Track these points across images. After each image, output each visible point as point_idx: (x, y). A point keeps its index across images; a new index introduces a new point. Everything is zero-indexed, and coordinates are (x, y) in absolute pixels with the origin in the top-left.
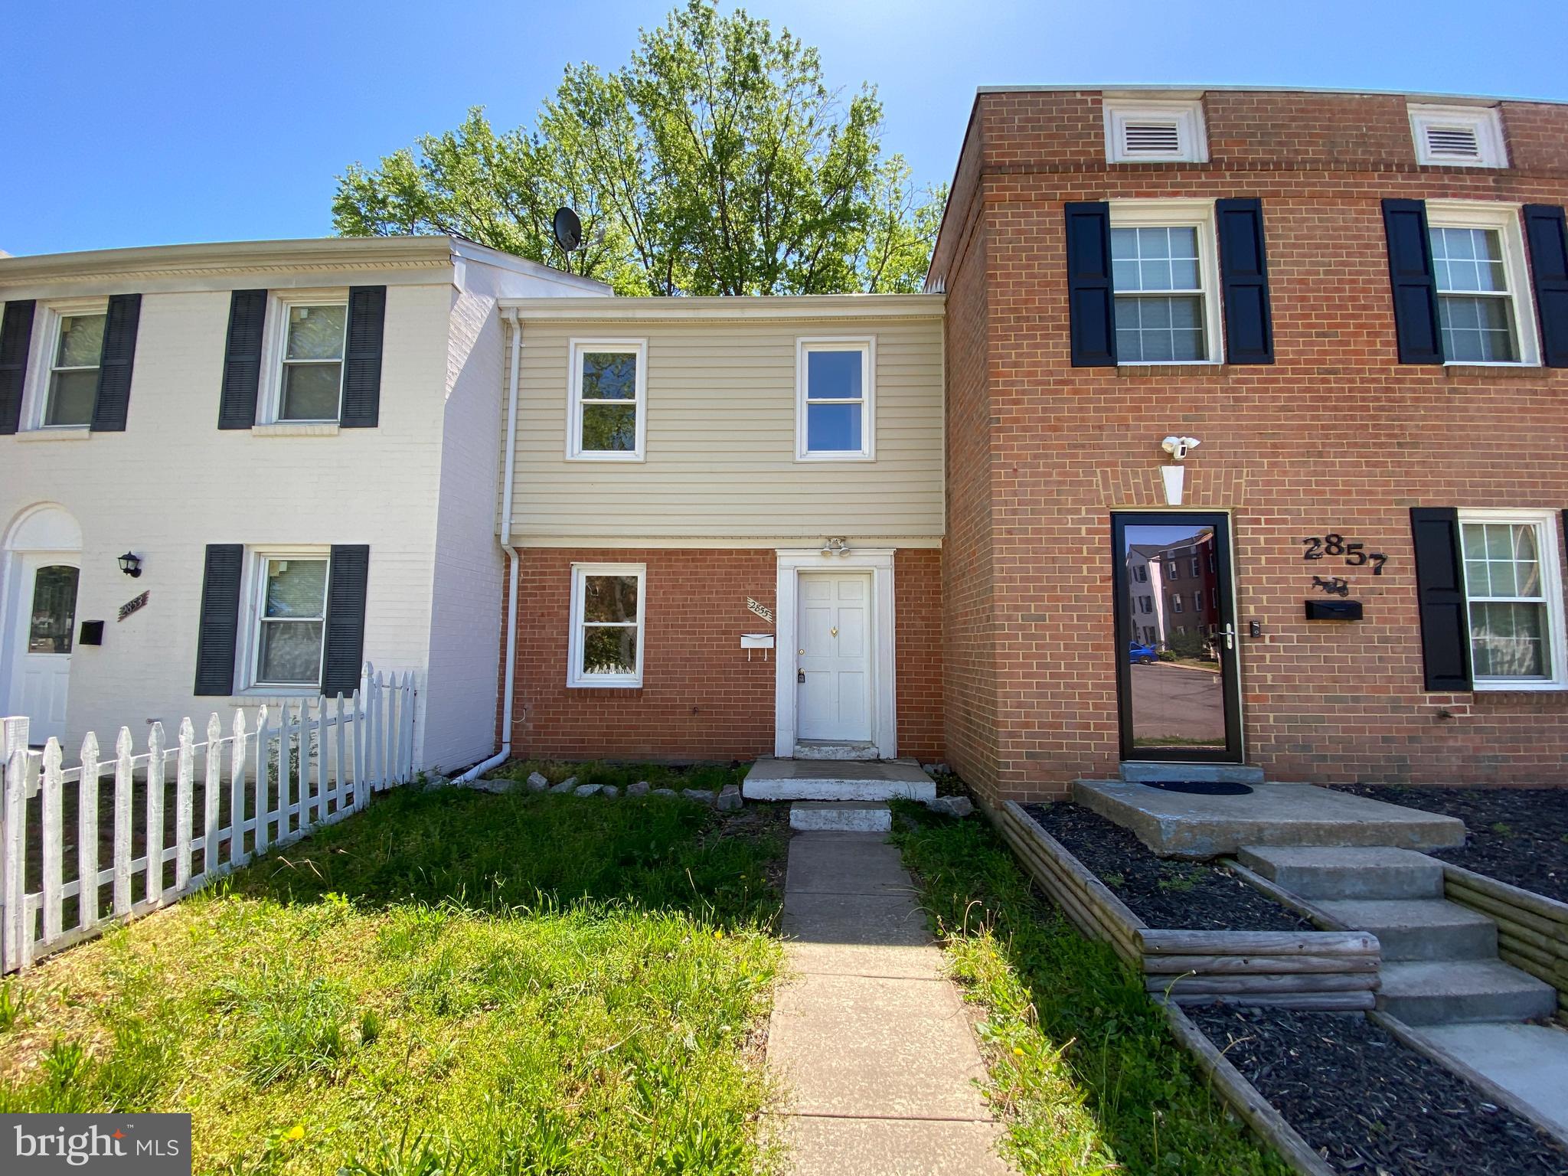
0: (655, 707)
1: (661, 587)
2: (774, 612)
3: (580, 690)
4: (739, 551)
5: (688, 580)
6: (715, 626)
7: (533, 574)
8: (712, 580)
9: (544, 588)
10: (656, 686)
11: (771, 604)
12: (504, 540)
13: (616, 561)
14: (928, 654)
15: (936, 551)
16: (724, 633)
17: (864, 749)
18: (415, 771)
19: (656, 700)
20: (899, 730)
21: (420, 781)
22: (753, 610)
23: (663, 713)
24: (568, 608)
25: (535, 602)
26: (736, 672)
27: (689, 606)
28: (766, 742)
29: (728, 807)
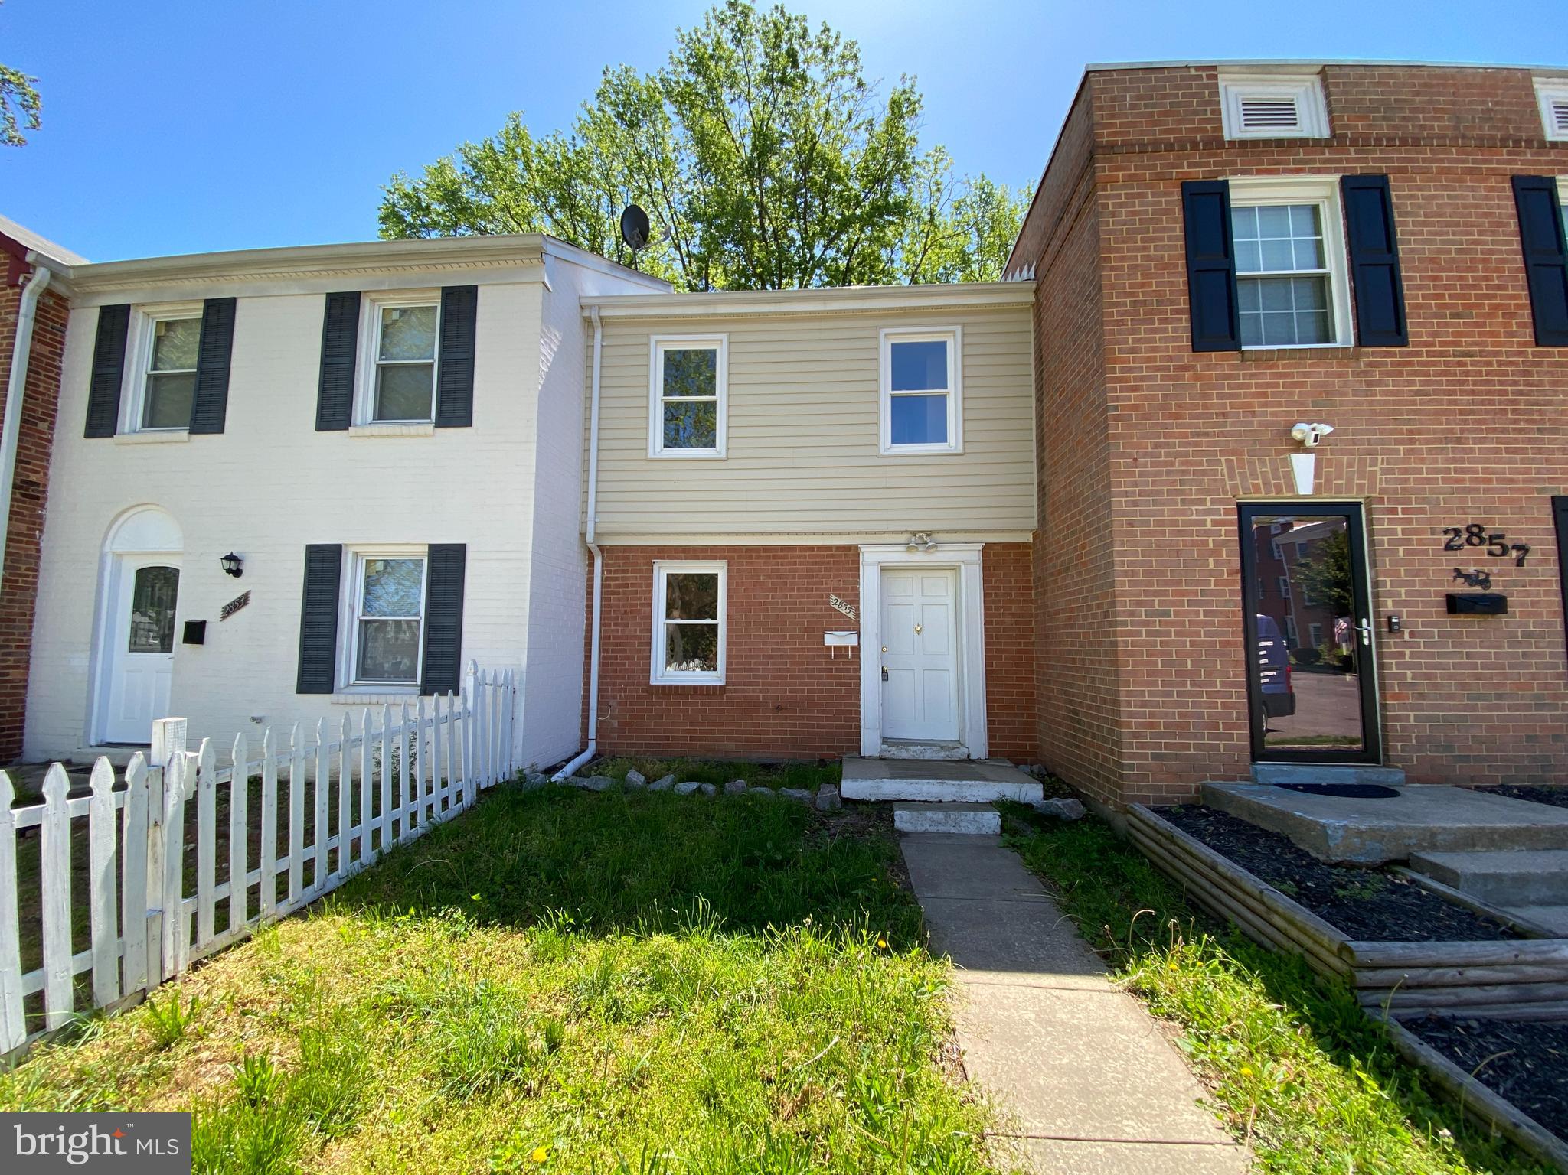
0: (738, 704)
1: (743, 584)
2: (857, 609)
3: (664, 687)
4: (820, 548)
5: (770, 577)
6: (798, 623)
7: (616, 572)
8: (794, 577)
9: (627, 586)
10: (739, 683)
11: (854, 601)
12: (590, 538)
13: (697, 558)
14: (1018, 651)
15: (1025, 545)
16: (806, 630)
17: (954, 748)
18: (514, 768)
19: (739, 697)
20: (989, 730)
21: (520, 778)
22: (836, 607)
23: (746, 711)
24: (650, 605)
25: (619, 599)
26: (819, 670)
27: (770, 603)
28: (851, 741)
29: (828, 807)
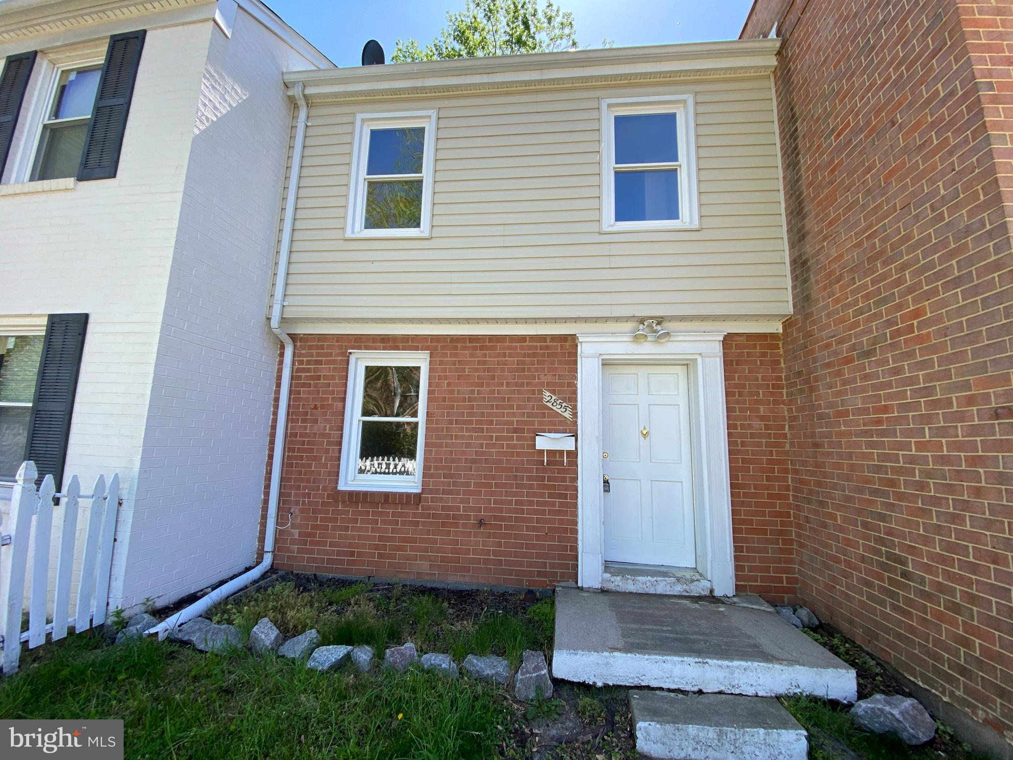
0: (435, 516)
1: (446, 378)
2: (575, 408)
3: (351, 493)
4: (534, 338)
5: (476, 370)
6: (506, 423)
7: (309, 362)
8: (503, 370)
9: (319, 378)
10: (437, 491)
11: (571, 397)
12: (275, 323)
13: (397, 348)
15: (773, 336)
16: (515, 431)
17: (692, 581)
18: (112, 608)
19: (436, 509)
20: (736, 558)
21: (115, 623)
22: (549, 405)
23: (444, 524)
24: (344, 400)
25: (309, 393)
26: (530, 478)
27: (475, 399)
28: (566, 566)
29: (532, 695)
